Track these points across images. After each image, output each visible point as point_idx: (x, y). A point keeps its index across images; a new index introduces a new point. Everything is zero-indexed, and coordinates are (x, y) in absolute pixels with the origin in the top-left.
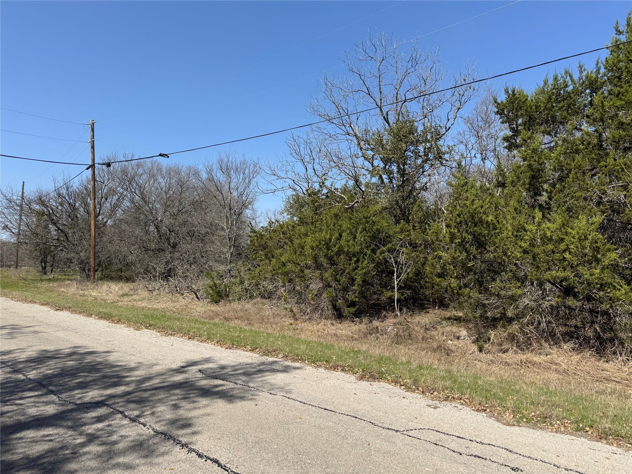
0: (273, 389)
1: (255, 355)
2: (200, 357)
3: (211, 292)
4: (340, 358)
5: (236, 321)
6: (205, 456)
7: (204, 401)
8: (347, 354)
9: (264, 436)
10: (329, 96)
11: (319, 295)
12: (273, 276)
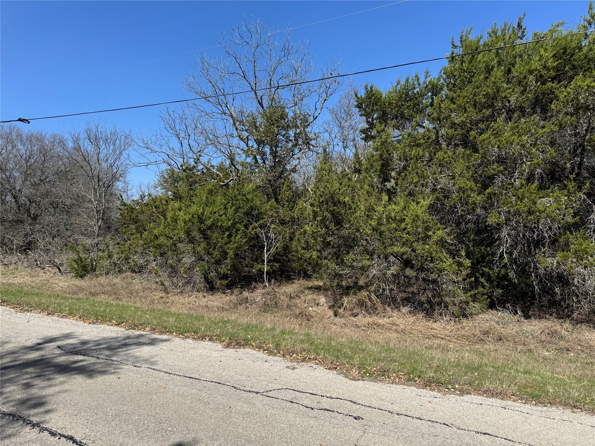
0: (138, 362)
1: (120, 329)
2: (60, 333)
3: (76, 266)
4: (208, 328)
5: (103, 296)
6: (59, 434)
7: (60, 378)
8: (216, 324)
9: (125, 408)
10: (206, 75)
11: (190, 269)
12: (143, 250)
